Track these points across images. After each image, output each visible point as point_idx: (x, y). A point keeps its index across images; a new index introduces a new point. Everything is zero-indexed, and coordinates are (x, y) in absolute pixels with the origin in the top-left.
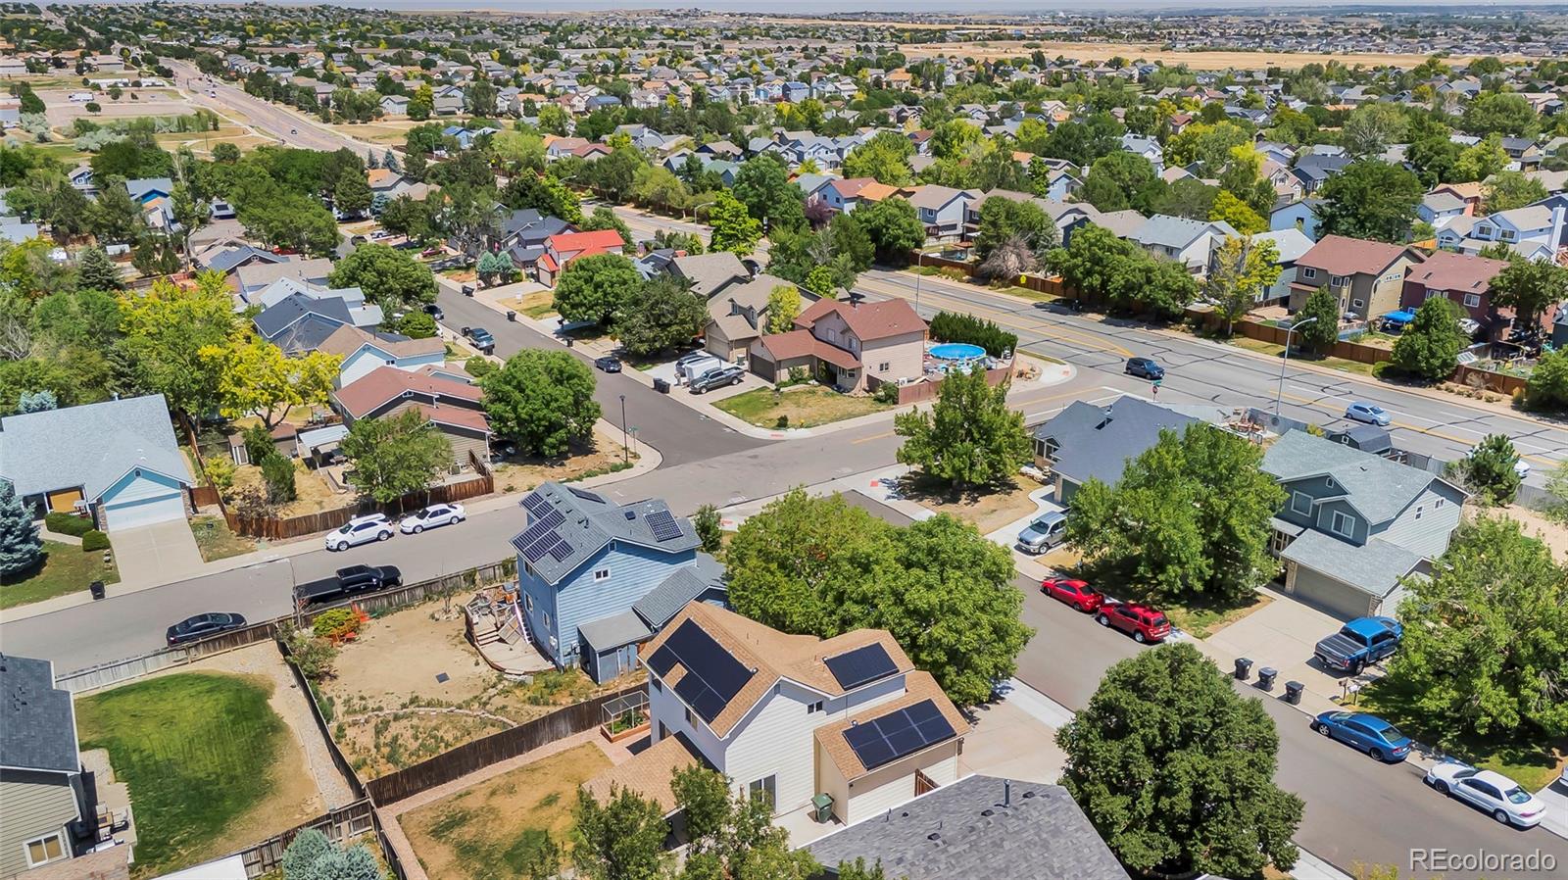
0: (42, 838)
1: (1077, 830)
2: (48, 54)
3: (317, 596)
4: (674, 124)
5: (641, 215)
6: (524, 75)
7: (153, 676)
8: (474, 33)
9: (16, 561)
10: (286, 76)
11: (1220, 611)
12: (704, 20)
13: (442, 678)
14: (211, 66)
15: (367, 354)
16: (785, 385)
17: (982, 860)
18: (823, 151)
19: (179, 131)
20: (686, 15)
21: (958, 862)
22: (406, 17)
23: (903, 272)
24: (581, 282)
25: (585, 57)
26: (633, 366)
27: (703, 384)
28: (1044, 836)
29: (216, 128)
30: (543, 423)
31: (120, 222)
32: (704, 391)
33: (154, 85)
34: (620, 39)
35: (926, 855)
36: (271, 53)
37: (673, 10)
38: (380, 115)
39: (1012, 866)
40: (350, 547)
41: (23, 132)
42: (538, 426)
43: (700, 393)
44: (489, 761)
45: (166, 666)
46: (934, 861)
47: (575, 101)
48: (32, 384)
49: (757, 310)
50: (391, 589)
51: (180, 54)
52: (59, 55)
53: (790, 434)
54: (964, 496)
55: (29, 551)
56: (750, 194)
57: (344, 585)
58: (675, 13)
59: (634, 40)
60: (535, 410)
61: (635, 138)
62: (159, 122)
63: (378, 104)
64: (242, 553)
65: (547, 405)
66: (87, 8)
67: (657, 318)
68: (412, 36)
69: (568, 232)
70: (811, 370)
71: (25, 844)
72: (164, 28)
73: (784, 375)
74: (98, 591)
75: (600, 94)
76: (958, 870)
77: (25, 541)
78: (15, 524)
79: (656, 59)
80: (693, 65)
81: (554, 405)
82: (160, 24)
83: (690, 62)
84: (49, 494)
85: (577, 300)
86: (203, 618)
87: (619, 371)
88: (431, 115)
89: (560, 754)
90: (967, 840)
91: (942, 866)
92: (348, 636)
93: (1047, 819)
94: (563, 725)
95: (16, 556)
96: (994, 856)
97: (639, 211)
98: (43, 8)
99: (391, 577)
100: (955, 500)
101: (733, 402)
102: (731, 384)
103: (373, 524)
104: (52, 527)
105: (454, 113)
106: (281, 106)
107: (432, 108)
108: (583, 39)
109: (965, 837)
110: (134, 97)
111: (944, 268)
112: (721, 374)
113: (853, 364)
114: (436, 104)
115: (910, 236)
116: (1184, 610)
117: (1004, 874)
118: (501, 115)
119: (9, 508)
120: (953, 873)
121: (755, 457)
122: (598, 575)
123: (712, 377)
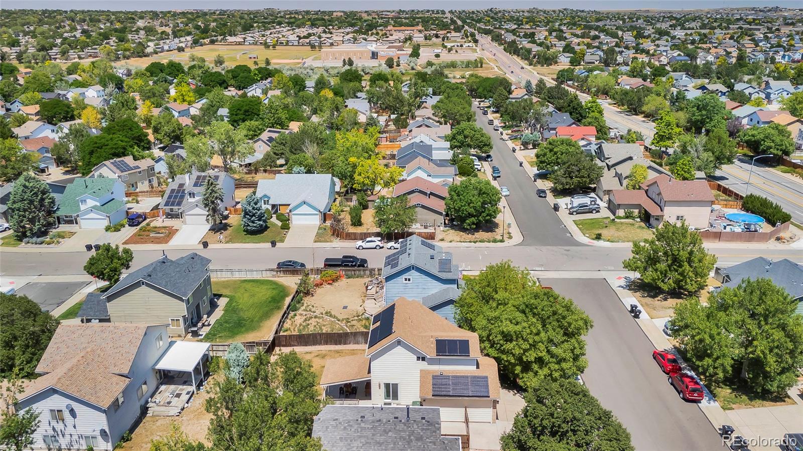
0: (175, 319)
1: (430, 442)
2: (435, 32)
3: (330, 264)
4: (703, 73)
5: (644, 121)
6: (642, 44)
7: (263, 279)
8: (634, 21)
9: (254, 227)
10: (525, 44)
11: (751, 399)
12: (781, 13)
13: (345, 308)
14: (497, 39)
15: (420, 170)
16: (620, 218)
17: (373, 435)
18: (785, 93)
19: (466, 67)
20: (769, 11)
21: (361, 431)
22: (603, 13)
23: (771, 169)
24: (548, 150)
25: (686, 34)
26: (554, 196)
27: (575, 210)
28: (412, 438)
29: (481, 67)
30: (465, 212)
31: (398, 105)
32: (575, 213)
33: (469, 46)
34: (715, 24)
35: (349, 422)
36: (525, 32)
37: (762, 7)
38: (556, 62)
39: (385, 443)
40: (363, 248)
41: (407, 65)
42: (463, 213)
43: (572, 214)
44: (326, 343)
45: (268, 276)
46: (351, 426)
47: (662, 59)
48: (301, 164)
49: (624, 176)
50: (361, 268)
51: (487, 32)
52: (438, 33)
53: (601, 243)
54: (661, 296)
55: (259, 224)
56: (696, 114)
57: (343, 262)
58: (763, 9)
59: (724, 25)
60: (462, 206)
61: (677, 80)
62: (459, 63)
63: (556, 57)
64: (328, 242)
65: (469, 204)
66: (464, 11)
67: (570, 173)
68: (600, 24)
69: (574, 125)
70: (639, 212)
71: (170, 319)
72: (489, 20)
73: (621, 212)
74: (274, 244)
75: (679, 55)
76: (359, 434)
77: (259, 220)
78: (256, 213)
79: (729, 36)
80: (750, 40)
81: (472, 205)
82: (488, 18)
83: (750, 38)
84: (280, 205)
85: (543, 159)
86: (290, 261)
87: (545, 197)
88: (582, 63)
89: (354, 350)
90: (373, 424)
91: (353, 430)
92: (329, 282)
93: (420, 431)
94: (360, 339)
95: (255, 225)
96: (381, 436)
97: (644, 119)
98: (447, 12)
99: (363, 263)
100: (654, 297)
101: (585, 222)
102: (592, 212)
103: (375, 241)
104: (278, 218)
105: (594, 63)
106: (515, 57)
107: (583, 60)
108: (693, 25)
109: (373, 422)
110: (456, 51)
111: (797, 170)
112: (587, 206)
113: (659, 213)
114: (586, 58)
115: (780, 148)
116: (729, 391)
117: (379, 445)
118: (618, 64)
119: (256, 207)
120: (356, 435)
121: (568, 250)
122: (406, 279)
123: (580, 207)
